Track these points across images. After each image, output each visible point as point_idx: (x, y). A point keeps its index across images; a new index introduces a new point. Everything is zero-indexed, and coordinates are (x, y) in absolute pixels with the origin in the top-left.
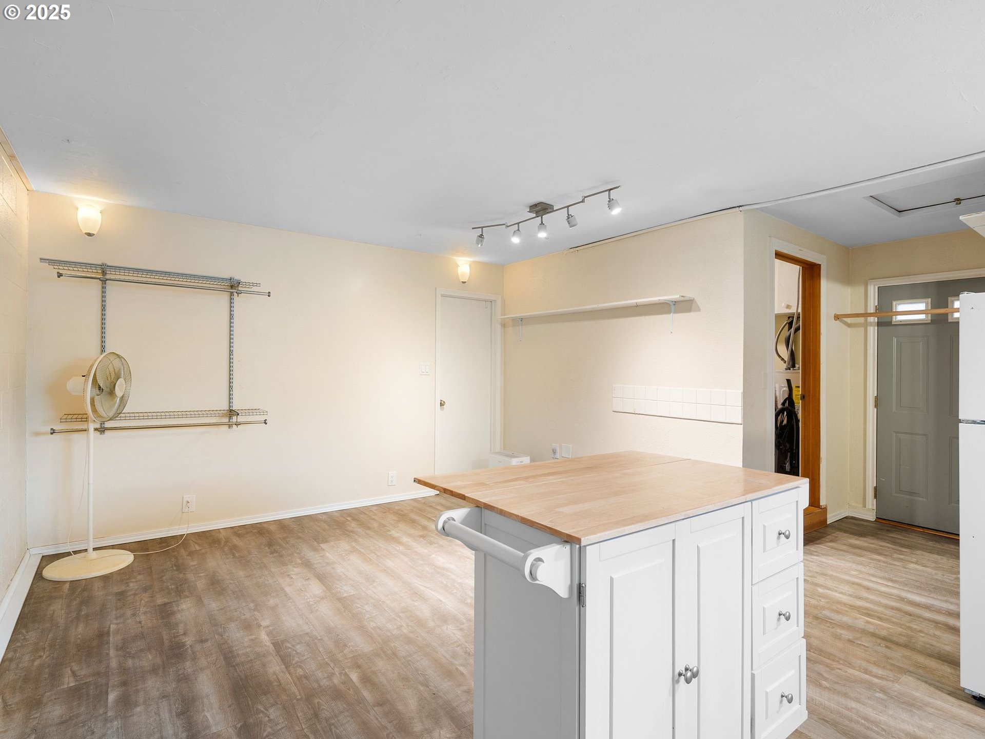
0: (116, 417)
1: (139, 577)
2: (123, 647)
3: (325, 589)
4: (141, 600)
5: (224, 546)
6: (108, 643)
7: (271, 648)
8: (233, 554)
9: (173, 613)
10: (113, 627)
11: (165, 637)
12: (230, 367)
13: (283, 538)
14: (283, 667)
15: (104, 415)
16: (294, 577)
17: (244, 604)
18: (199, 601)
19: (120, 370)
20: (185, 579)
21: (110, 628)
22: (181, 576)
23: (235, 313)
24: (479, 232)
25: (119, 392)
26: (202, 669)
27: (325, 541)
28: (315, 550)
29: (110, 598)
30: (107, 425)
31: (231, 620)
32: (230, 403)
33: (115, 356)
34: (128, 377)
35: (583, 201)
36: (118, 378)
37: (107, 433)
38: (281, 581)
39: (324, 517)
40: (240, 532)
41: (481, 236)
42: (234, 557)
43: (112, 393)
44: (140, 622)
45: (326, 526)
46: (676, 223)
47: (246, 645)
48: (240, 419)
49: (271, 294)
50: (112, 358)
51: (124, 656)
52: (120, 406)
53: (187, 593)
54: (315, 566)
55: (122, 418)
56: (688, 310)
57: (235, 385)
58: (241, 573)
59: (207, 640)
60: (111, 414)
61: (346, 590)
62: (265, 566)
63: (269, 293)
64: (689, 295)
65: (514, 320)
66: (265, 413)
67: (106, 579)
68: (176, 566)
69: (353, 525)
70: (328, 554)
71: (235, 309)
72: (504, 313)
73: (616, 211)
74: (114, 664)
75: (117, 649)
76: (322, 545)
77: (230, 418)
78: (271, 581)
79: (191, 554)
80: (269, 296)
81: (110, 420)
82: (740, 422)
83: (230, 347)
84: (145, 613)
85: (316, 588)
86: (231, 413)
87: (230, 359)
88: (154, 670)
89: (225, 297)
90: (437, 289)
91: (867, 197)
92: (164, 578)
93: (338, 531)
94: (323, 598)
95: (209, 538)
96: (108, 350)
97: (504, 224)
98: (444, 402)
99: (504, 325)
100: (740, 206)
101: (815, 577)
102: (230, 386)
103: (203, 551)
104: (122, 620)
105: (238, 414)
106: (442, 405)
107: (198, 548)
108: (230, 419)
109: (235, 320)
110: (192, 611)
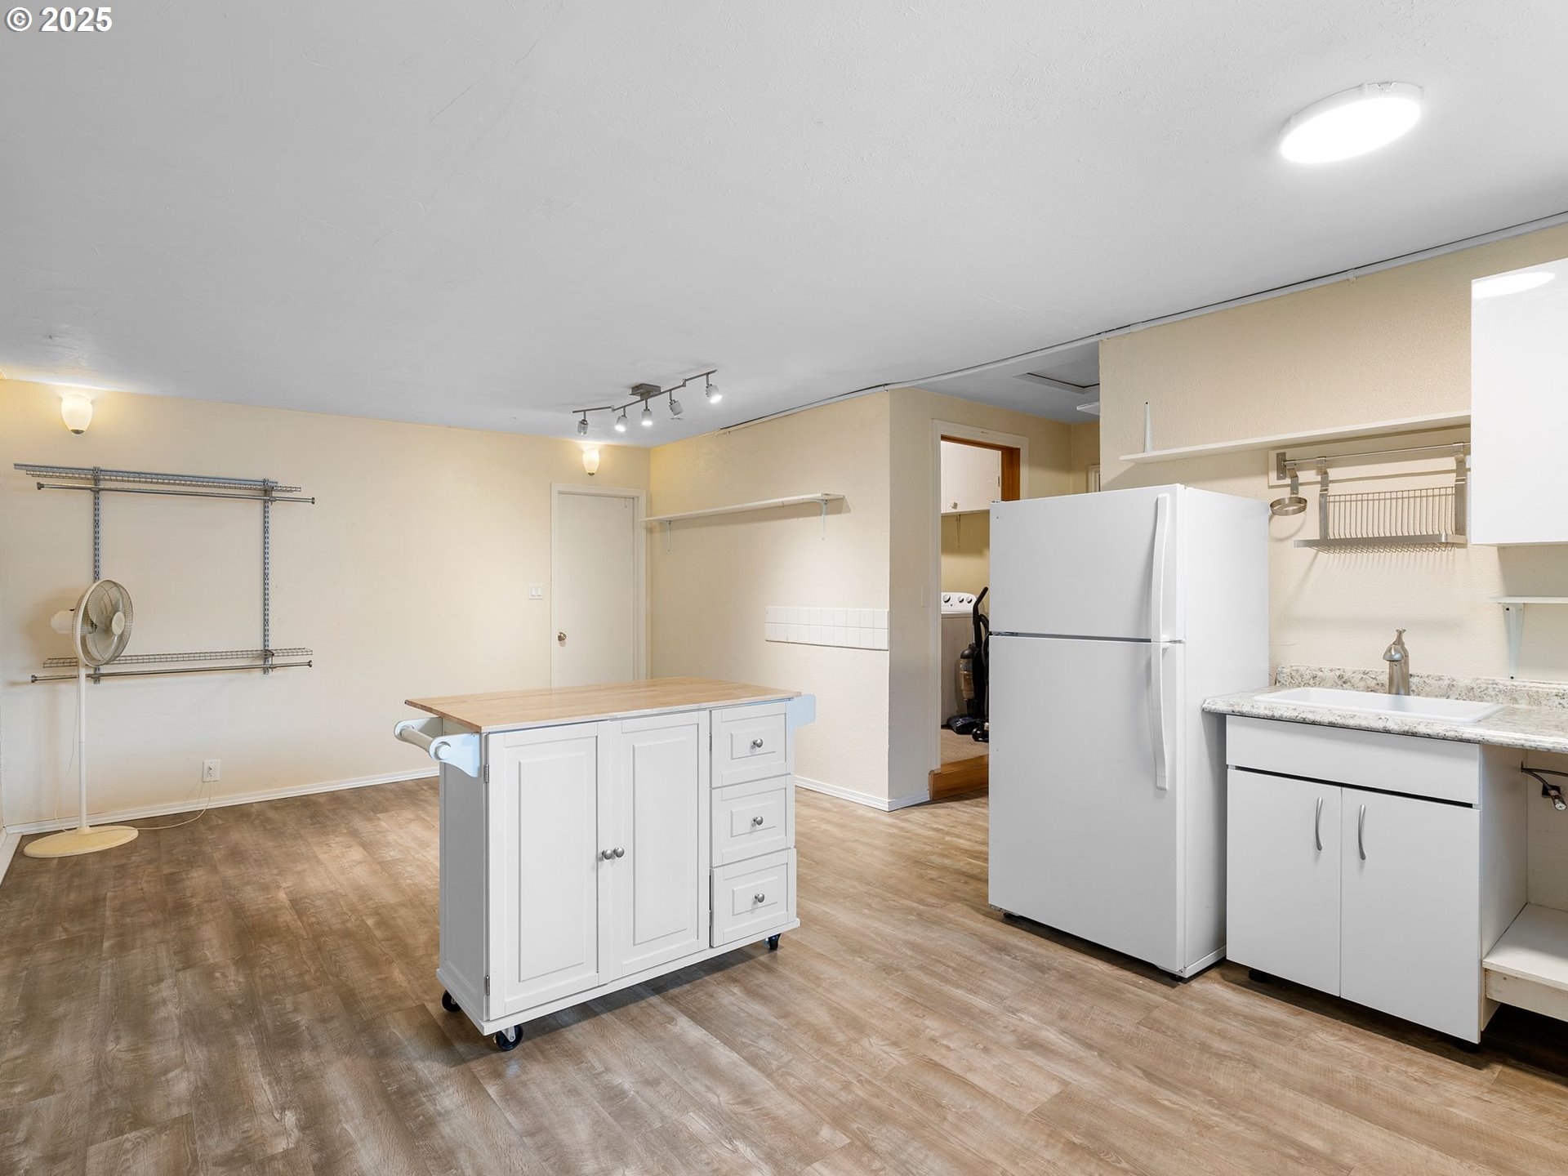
0: (114, 660)
1: (144, 852)
2: (122, 909)
3: (366, 854)
4: (145, 871)
5: (255, 819)
6: (104, 906)
7: (288, 903)
8: (264, 827)
9: (182, 880)
10: (109, 894)
11: (169, 900)
12: (265, 594)
13: (333, 810)
14: (296, 916)
15: (99, 657)
16: (333, 845)
17: (266, 870)
18: (214, 869)
19: (117, 602)
20: (200, 852)
21: (106, 894)
22: (196, 848)
23: (271, 526)
24: (581, 416)
25: (117, 629)
26: (207, 922)
27: (384, 810)
28: (369, 819)
29: (107, 870)
30: (104, 670)
31: (248, 883)
32: (265, 641)
33: (112, 585)
34: (128, 613)
35: (684, 385)
36: (115, 611)
37: (104, 682)
38: (316, 849)
39: (393, 786)
40: (278, 805)
41: (584, 422)
42: (265, 829)
43: (107, 630)
44: (142, 889)
45: (392, 796)
46: (824, 403)
47: (259, 902)
48: (276, 660)
49: (316, 501)
50: (107, 587)
51: (122, 916)
52: (118, 648)
53: (200, 864)
54: (363, 835)
55: (121, 662)
56: (839, 511)
57: (271, 618)
58: (270, 844)
59: (215, 900)
60: (107, 656)
61: (391, 854)
62: (301, 837)
63: (313, 499)
64: (835, 492)
65: (661, 522)
66: (310, 652)
67: (103, 854)
68: (190, 840)
69: (428, 794)
70: (383, 824)
71: (270, 520)
72: (649, 513)
73: (716, 399)
74: (110, 922)
75: (114, 910)
76: (379, 815)
77: (266, 659)
78: (304, 850)
79: (211, 828)
80: (313, 503)
81: (107, 663)
82: (886, 647)
83: (265, 569)
84: (149, 882)
85: (356, 854)
86: (267, 654)
87: (265, 584)
88: (154, 924)
89: (257, 506)
90: (553, 484)
91: (1024, 375)
92: (174, 851)
93: (405, 801)
94: (360, 863)
95: (239, 814)
96: (104, 577)
97: (610, 407)
98: (565, 636)
99: (650, 530)
100: (886, 385)
101: (955, 827)
102: (265, 620)
103: (227, 825)
104: (121, 888)
105: (273, 655)
106: (560, 639)
107: (220, 822)
108: (265, 662)
109: (271, 535)
110: (204, 878)
